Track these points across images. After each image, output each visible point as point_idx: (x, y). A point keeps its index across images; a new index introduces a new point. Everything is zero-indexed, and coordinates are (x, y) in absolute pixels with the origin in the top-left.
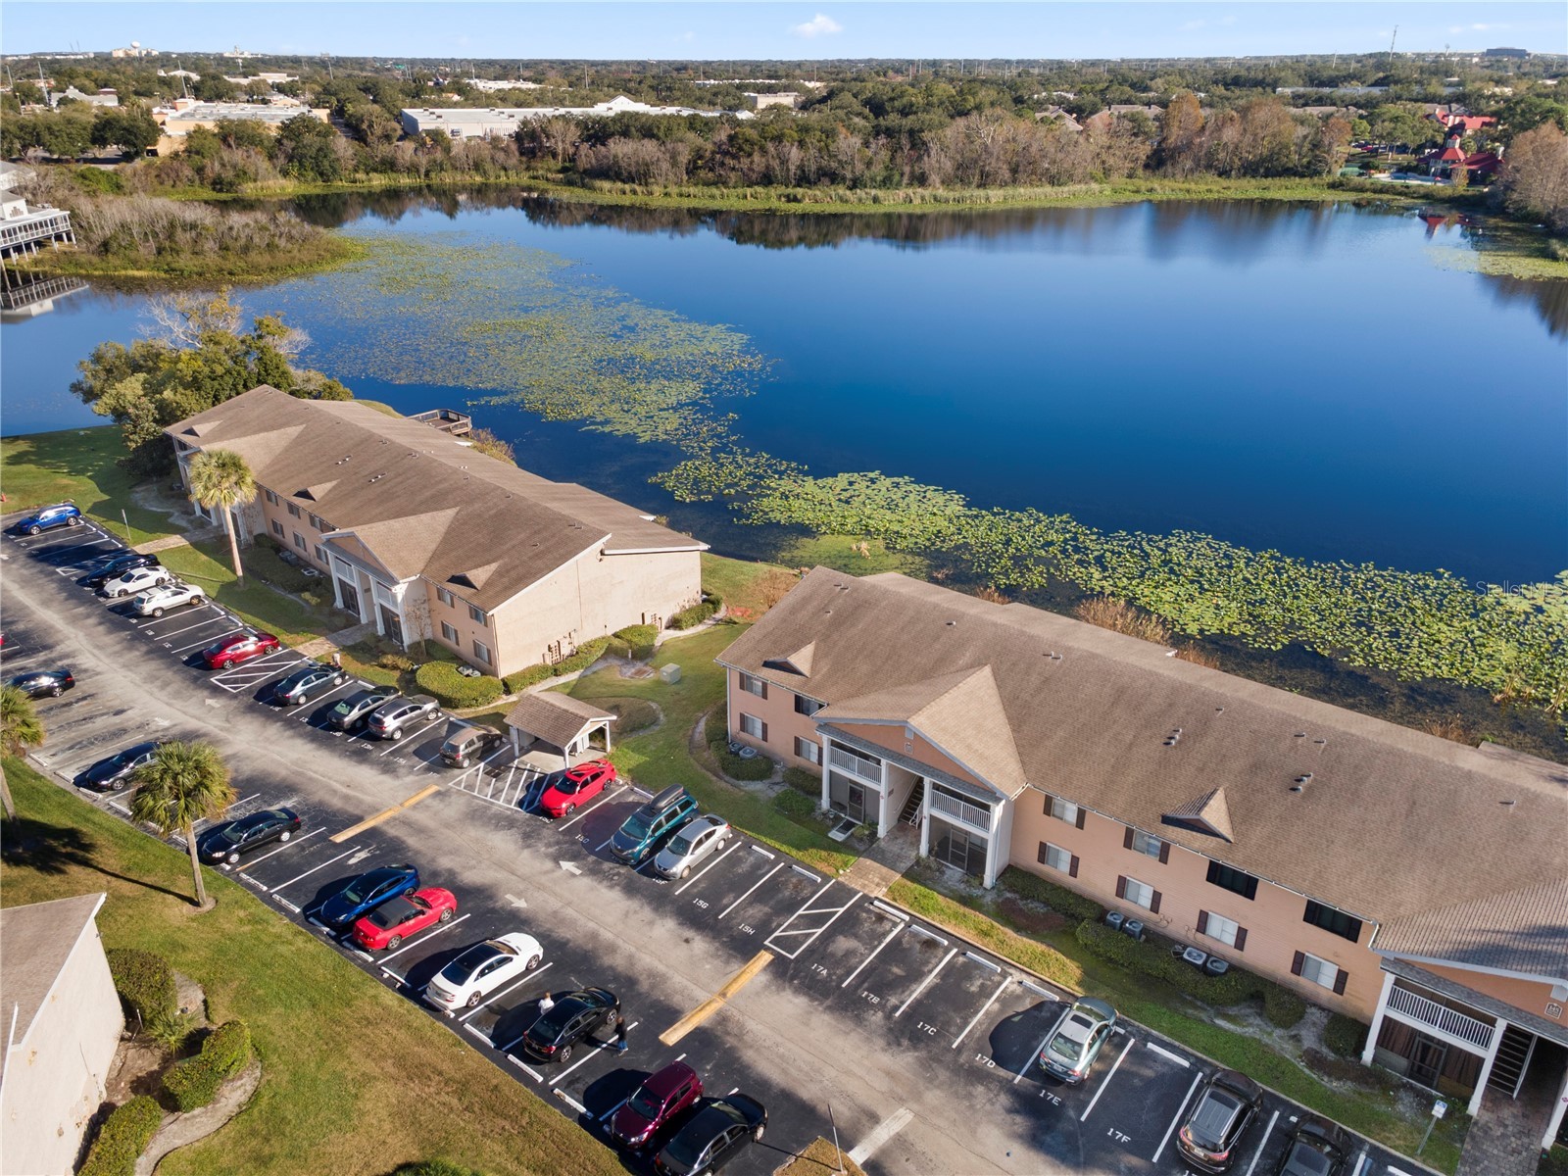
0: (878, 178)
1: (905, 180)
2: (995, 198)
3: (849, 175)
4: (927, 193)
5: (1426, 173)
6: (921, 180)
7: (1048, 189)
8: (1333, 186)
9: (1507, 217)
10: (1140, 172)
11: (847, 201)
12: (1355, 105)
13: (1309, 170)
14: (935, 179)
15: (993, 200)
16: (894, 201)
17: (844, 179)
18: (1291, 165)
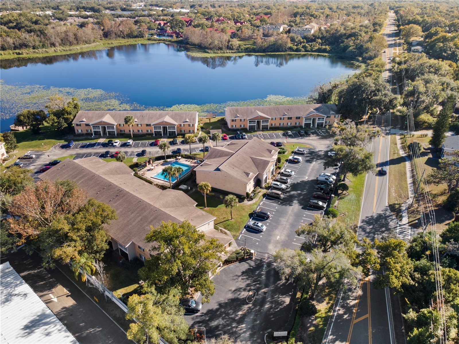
0: (41, 45)
1: (49, 45)
2: (77, 48)
3: (31, 45)
4: (59, 48)
5: (165, 36)
6: (53, 45)
7: (87, 45)
8: (149, 39)
9: (190, 45)
10: (103, 38)
11: (37, 53)
12: (129, 17)
13: (140, 36)
14: (57, 44)
15: (79, 49)
16: (51, 52)
17: (30, 46)
18: (135, 35)
